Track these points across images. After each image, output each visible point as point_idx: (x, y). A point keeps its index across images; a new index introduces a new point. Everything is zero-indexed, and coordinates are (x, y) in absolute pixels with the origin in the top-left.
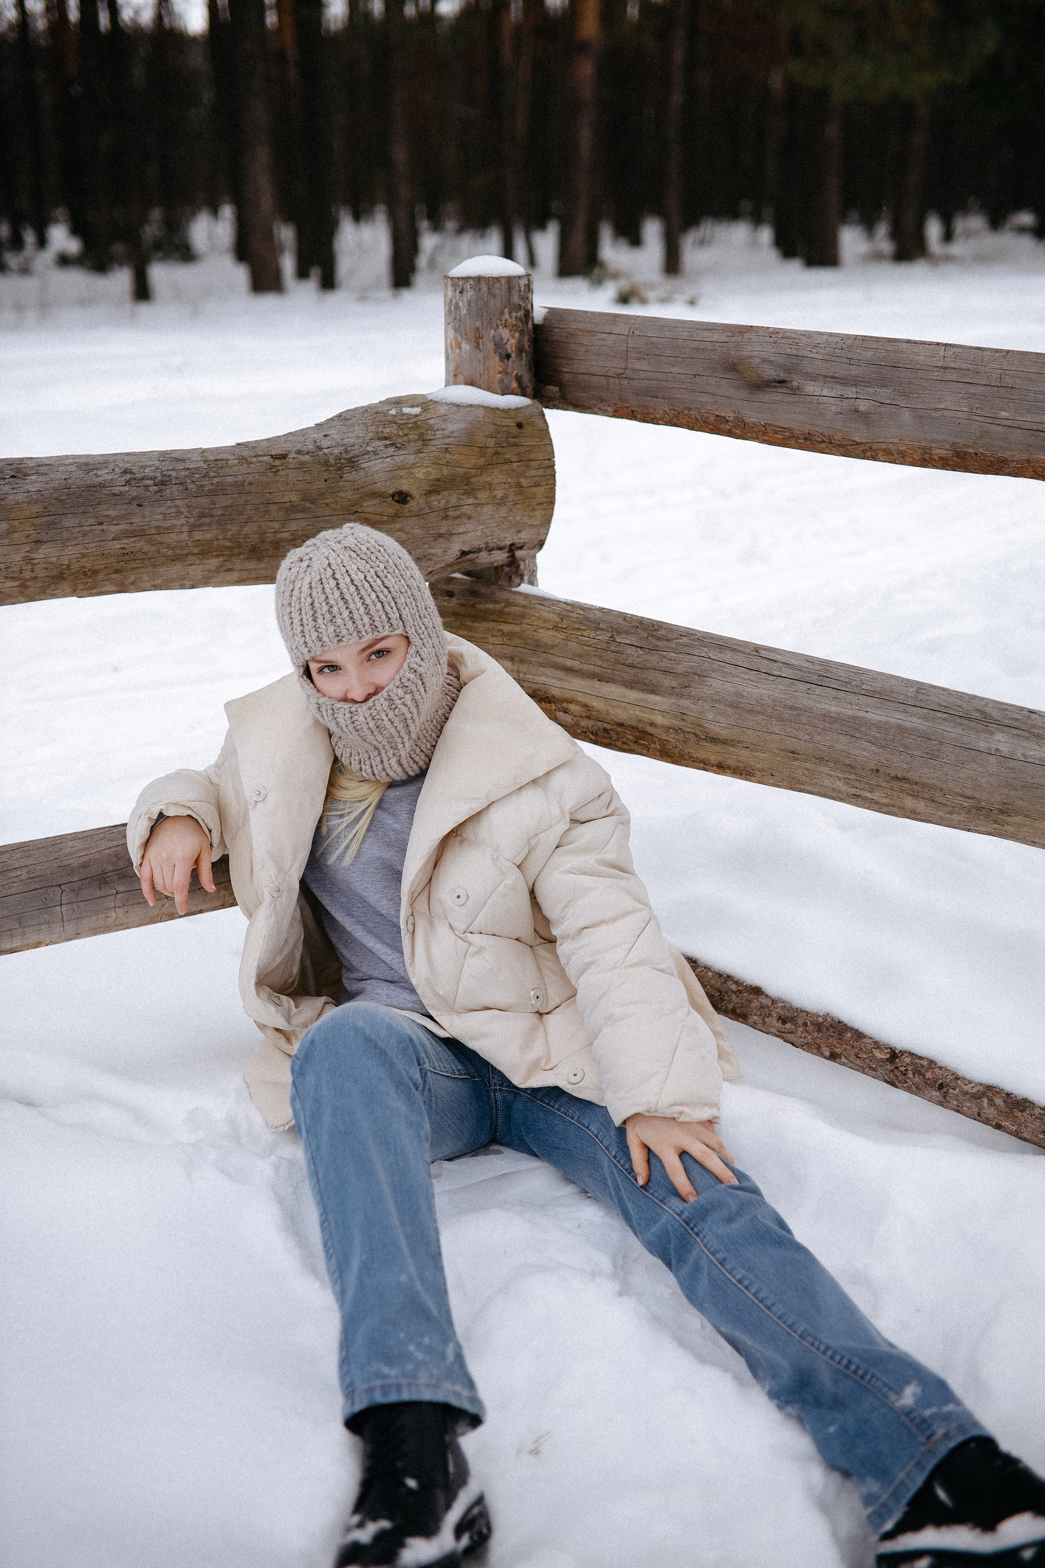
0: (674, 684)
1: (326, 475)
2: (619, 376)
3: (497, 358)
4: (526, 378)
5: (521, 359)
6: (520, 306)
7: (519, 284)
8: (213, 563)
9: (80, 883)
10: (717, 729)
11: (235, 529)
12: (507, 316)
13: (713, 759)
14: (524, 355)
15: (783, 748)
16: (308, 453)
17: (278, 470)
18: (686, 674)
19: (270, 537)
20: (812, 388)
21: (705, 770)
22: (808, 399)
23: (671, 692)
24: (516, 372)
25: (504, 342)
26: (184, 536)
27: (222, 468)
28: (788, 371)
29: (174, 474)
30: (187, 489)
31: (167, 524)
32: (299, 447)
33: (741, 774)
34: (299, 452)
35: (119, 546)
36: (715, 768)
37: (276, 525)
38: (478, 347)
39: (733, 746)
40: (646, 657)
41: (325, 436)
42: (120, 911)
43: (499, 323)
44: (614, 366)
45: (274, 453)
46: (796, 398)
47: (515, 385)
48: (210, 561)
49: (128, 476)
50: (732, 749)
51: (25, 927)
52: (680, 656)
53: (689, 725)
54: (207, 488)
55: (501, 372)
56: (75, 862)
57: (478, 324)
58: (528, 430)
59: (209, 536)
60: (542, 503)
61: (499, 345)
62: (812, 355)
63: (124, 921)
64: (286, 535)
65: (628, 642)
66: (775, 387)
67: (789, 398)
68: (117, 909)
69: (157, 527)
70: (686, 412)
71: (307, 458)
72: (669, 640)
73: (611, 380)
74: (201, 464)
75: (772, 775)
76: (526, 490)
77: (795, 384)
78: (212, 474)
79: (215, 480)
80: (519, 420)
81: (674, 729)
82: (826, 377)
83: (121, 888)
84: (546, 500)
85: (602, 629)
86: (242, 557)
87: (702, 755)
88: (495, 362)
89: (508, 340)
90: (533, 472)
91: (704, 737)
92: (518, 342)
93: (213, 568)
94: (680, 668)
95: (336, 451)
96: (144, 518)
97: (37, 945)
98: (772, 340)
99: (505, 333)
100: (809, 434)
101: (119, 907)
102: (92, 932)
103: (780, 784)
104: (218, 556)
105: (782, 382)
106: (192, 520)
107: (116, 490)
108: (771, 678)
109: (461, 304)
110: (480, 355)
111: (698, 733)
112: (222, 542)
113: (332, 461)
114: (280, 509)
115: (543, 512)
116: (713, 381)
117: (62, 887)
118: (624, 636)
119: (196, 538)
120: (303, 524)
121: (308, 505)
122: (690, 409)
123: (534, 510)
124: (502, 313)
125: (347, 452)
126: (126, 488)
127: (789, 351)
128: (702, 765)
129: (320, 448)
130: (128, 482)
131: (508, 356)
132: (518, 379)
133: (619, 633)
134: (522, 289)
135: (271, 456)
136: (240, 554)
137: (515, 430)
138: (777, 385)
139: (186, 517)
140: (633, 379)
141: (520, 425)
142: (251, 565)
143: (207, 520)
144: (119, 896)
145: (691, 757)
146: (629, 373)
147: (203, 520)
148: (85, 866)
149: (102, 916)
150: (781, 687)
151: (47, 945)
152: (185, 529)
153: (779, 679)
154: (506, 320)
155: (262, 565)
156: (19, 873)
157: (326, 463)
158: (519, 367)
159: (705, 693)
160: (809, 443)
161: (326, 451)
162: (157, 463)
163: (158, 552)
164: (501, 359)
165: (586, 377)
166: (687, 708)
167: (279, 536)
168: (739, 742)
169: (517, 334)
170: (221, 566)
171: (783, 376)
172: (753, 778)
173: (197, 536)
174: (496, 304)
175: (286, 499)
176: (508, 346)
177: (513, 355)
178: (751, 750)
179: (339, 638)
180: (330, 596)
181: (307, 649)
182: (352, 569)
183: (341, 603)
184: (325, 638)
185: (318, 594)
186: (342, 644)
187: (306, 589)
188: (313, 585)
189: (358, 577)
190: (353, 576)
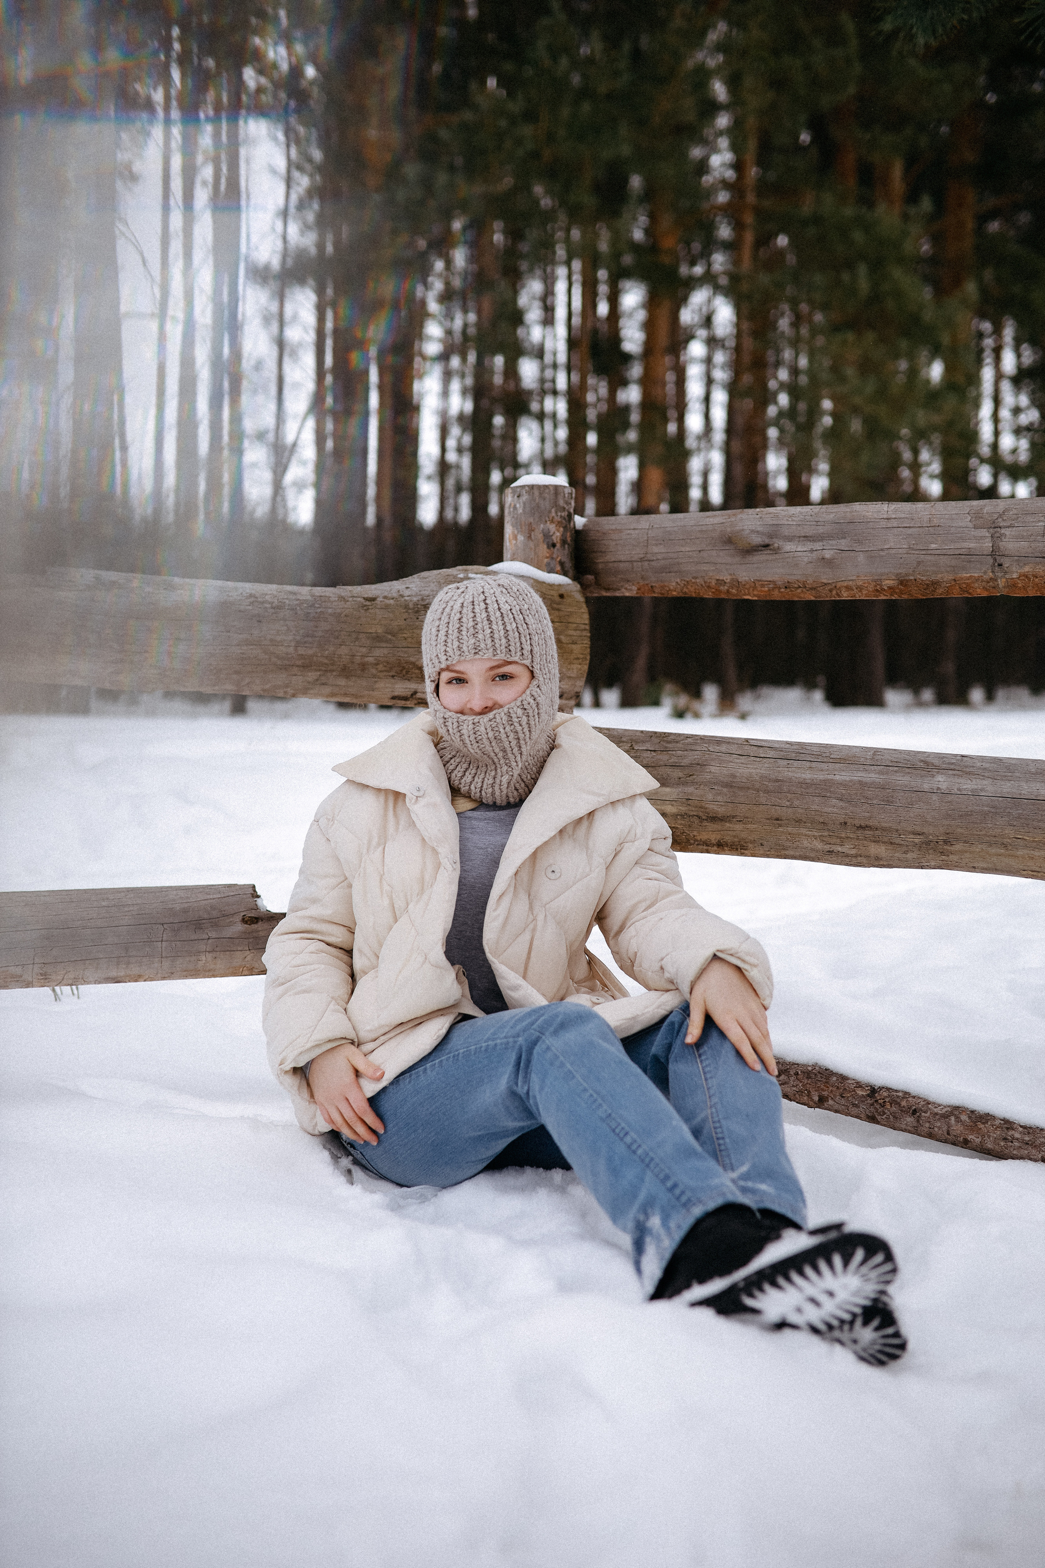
0: (681, 775)
1: (405, 616)
2: (641, 560)
3: (545, 546)
4: (568, 565)
5: (564, 548)
6: (564, 508)
7: (564, 492)
8: (312, 676)
9: (180, 925)
10: (715, 808)
11: (332, 649)
12: (553, 514)
13: (714, 838)
14: (566, 546)
15: (769, 817)
16: (393, 599)
17: (368, 609)
18: (691, 765)
19: (358, 659)
20: (789, 547)
21: (708, 852)
22: (787, 555)
23: (680, 782)
24: (559, 558)
25: (551, 534)
26: (291, 650)
27: (325, 602)
28: (771, 536)
29: (287, 602)
30: (296, 614)
31: (279, 638)
32: (386, 594)
33: (737, 849)
34: (385, 597)
35: (239, 651)
36: (715, 848)
37: (364, 650)
38: (530, 537)
39: (730, 822)
40: (659, 757)
41: (407, 588)
42: (209, 956)
43: (547, 519)
44: (637, 553)
45: (366, 596)
46: (777, 556)
47: (558, 568)
48: (310, 674)
49: (252, 599)
50: (728, 825)
51: (130, 956)
52: (685, 752)
53: (693, 809)
54: (312, 615)
55: (547, 558)
56: (178, 907)
57: (531, 520)
58: (567, 600)
59: (310, 652)
60: (578, 659)
61: (547, 535)
62: (789, 523)
63: (212, 966)
64: (370, 660)
65: (645, 748)
66: (761, 550)
67: (770, 557)
68: (207, 953)
69: (271, 640)
70: (693, 580)
71: (392, 602)
72: (677, 742)
73: (635, 564)
74: (309, 598)
75: (762, 845)
76: (565, 645)
77: (776, 545)
78: (317, 606)
79: (319, 610)
80: (561, 592)
81: (681, 815)
82: (800, 537)
83: (213, 934)
84: (582, 656)
85: (624, 742)
86: (334, 673)
87: (704, 836)
88: (543, 549)
89: (554, 533)
90: (571, 632)
91: (704, 817)
92: (562, 535)
93: (310, 679)
94: (685, 762)
95: (415, 599)
96: (261, 631)
97: (137, 978)
98: (758, 516)
99: (552, 528)
100: (788, 582)
101: (209, 952)
102: (185, 973)
103: (768, 853)
104: (316, 670)
105: (766, 546)
106: (298, 638)
107: (242, 608)
108: (758, 759)
109: (518, 506)
110: (531, 544)
111: (701, 814)
112: (321, 659)
113: (411, 606)
114: (368, 638)
115: (579, 666)
116: (714, 553)
117: (165, 926)
118: (641, 744)
119: (300, 652)
120: (386, 651)
121: (390, 637)
122: (696, 578)
123: (570, 663)
124: (550, 512)
125: (423, 600)
126: (250, 608)
127: (771, 522)
128: (705, 847)
129: (402, 596)
130: (252, 603)
131: (554, 545)
132: (562, 564)
133: (637, 742)
134: (566, 495)
135: (364, 598)
136: (333, 671)
137: (557, 599)
138: (763, 549)
139: (294, 635)
140: (653, 561)
141: (561, 596)
142: (342, 682)
143: (310, 639)
144: (210, 941)
145: (696, 840)
146: (649, 556)
147: (306, 639)
148: (185, 911)
149: (193, 958)
150: (766, 765)
151: (145, 981)
152: (293, 644)
153: (765, 760)
154: (553, 517)
155: (351, 683)
156: (131, 908)
157: (406, 607)
158: (562, 554)
159: (705, 778)
160: (788, 590)
161: (406, 598)
162: (275, 593)
163: (270, 659)
164: (548, 547)
165: (616, 565)
166: (691, 794)
167: (366, 659)
168: (734, 817)
169: (562, 529)
170: (317, 680)
171: (767, 541)
172: (746, 852)
173: (301, 651)
174: (546, 504)
175: (373, 630)
176: (554, 538)
177: (558, 545)
178: (744, 824)
179: (477, 651)
180: (478, 615)
181: (445, 657)
182: (502, 600)
183: (486, 622)
184: (465, 648)
185: (467, 611)
186: (477, 656)
187: (457, 607)
188: (464, 605)
189: (505, 608)
190: (501, 605)
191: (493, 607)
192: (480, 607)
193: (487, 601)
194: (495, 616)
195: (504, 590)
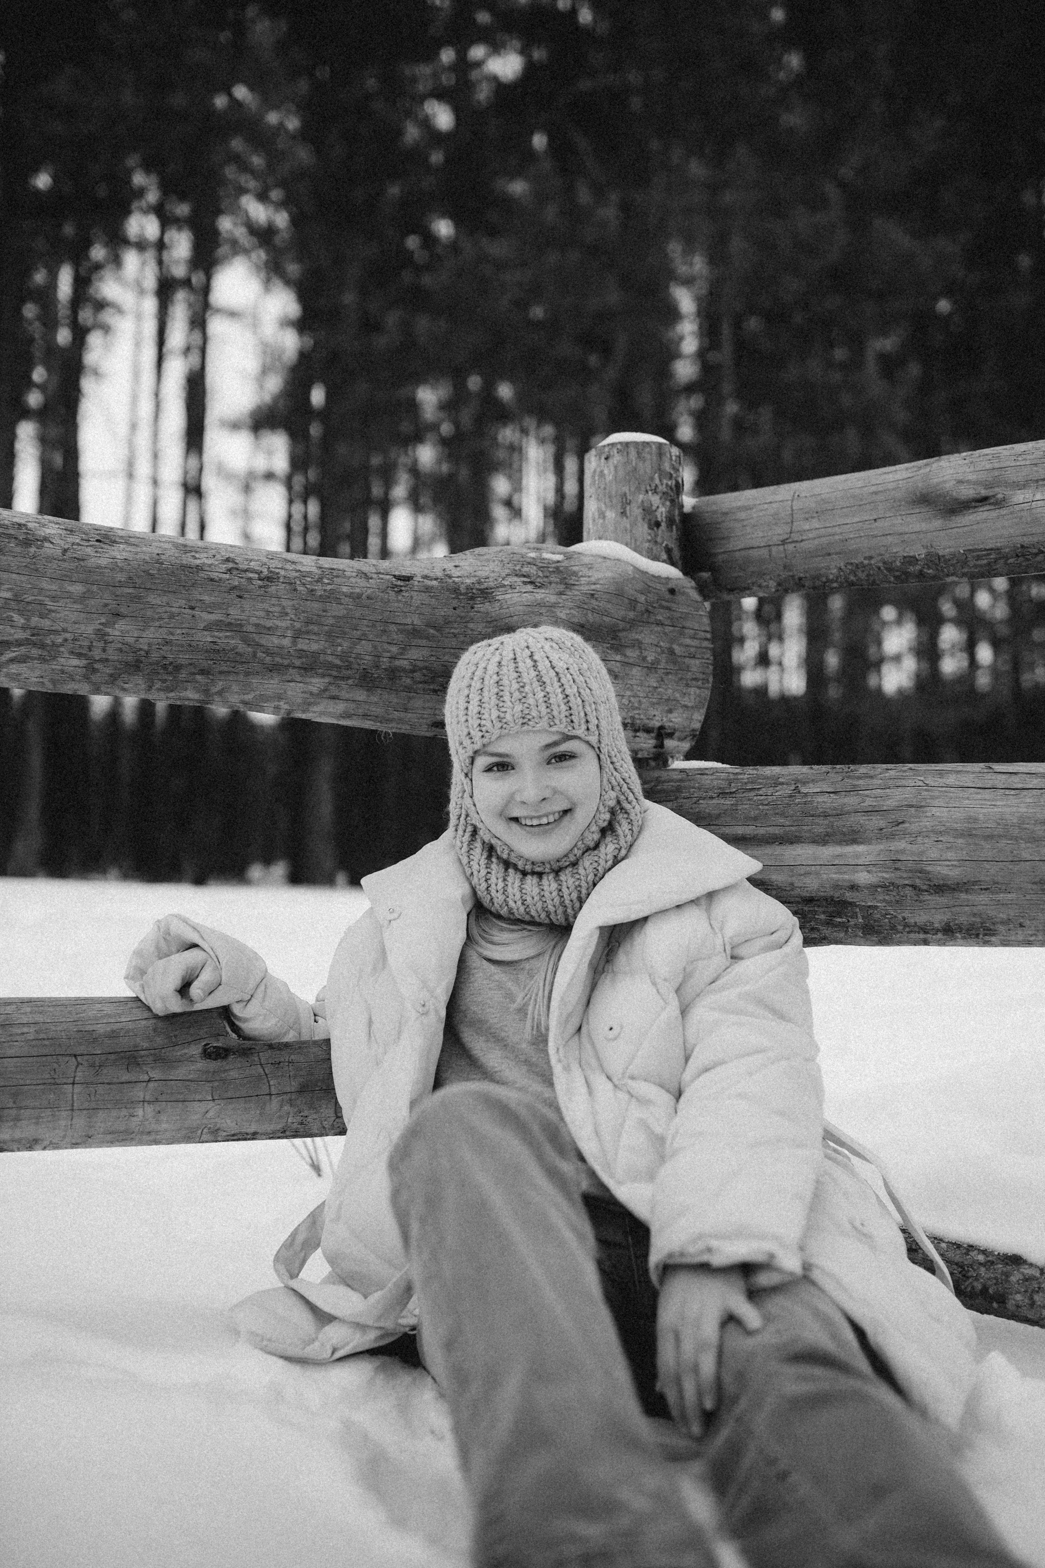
0: (882, 824)
1: (455, 603)
2: (784, 542)
3: (646, 526)
4: (676, 554)
5: (672, 531)
6: (671, 474)
7: (670, 453)
8: (317, 683)
9: (103, 1057)
10: (945, 871)
11: (346, 644)
12: (657, 481)
13: (939, 918)
14: (674, 527)
15: (1037, 879)
16: (436, 579)
17: (401, 591)
18: (898, 808)
19: (385, 662)
20: (1020, 496)
21: (926, 943)
22: (1017, 508)
23: (882, 835)
24: (665, 542)
25: (654, 508)
26: (286, 642)
27: (337, 577)
28: (988, 486)
29: (282, 573)
30: (295, 590)
31: (269, 624)
32: (426, 572)
33: (977, 935)
34: (426, 577)
35: (209, 639)
36: (940, 935)
37: (394, 649)
38: (623, 513)
39: (967, 891)
40: (846, 800)
41: (456, 566)
42: (149, 1109)
43: (648, 488)
44: (780, 531)
45: (397, 573)
46: (1003, 512)
47: (664, 556)
48: (314, 680)
49: (231, 565)
50: (963, 896)
51: (21, 1108)
52: (888, 790)
53: (905, 875)
54: (319, 593)
55: (649, 541)
56: (101, 1029)
57: (625, 489)
58: (679, 598)
59: (315, 647)
60: (696, 679)
61: (648, 511)
62: (1018, 464)
63: (154, 1126)
64: (404, 663)
65: (818, 790)
66: (975, 507)
67: (994, 514)
68: (146, 1104)
69: (257, 625)
70: (866, 562)
71: (435, 583)
72: (872, 777)
73: (774, 549)
74: (314, 569)
75: (1021, 925)
76: (679, 659)
77: (1000, 496)
78: (326, 581)
79: (329, 587)
80: (670, 586)
81: (884, 886)
82: (1037, 481)
83: (155, 1074)
84: (701, 676)
85: (782, 784)
86: (350, 682)
87: (921, 918)
88: (643, 530)
89: (658, 507)
90: (688, 641)
91: (925, 887)
92: (669, 512)
93: (315, 690)
94: (890, 803)
95: (468, 581)
96: (243, 611)
97: (31, 1145)
98: (966, 462)
99: (655, 500)
100: (1022, 546)
101: (149, 1102)
102: (109, 1137)
103: (1032, 939)
104: (323, 676)
105: (984, 500)
106: (298, 625)
107: (214, 575)
108: (1013, 792)
109: (606, 472)
110: (626, 523)
111: (918, 882)
112: (329, 658)
113: (463, 590)
114: (401, 631)
115: (698, 691)
116: (899, 520)
117: (79, 1058)
118: (811, 785)
119: (300, 646)
120: (425, 652)
121: (432, 631)
122: (871, 558)
123: (687, 685)
124: (652, 479)
125: (479, 583)
126: (227, 576)
127: (988, 466)
128: (922, 936)
129: (450, 577)
130: (230, 571)
131: (658, 524)
132: (668, 551)
133: (804, 783)
134: (674, 458)
135: (395, 576)
136: (349, 678)
137: (668, 596)
138: (977, 504)
139: (291, 619)
140: (802, 541)
141: (672, 591)
142: (361, 695)
143: (315, 628)
144: (151, 1085)
145: (906, 925)
146: (795, 536)
147: (311, 627)
148: (113, 1035)
149: (124, 1112)
150: (1028, 800)
151: (44, 1148)
152: (289, 633)
153: (1025, 792)
154: (656, 486)
155: (374, 699)
156: (25, 1030)
157: (456, 590)
158: (668, 537)
159: (926, 827)
160: (1021, 559)
161: (456, 579)
162: (265, 560)
163: (255, 655)
164: (650, 528)
165: (743, 553)
166: (903, 851)
167: (397, 663)
168: (975, 883)
169: (668, 503)
170: (325, 690)
171: (984, 492)
172: (993, 939)
173: (302, 645)
174: (646, 468)
175: (409, 621)
176: (658, 514)
177: (663, 524)
178: (993, 893)
179: (525, 721)
180: (524, 675)
181: (480, 734)
182: (554, 657)
183: (536, 684)
184: (508, 717)
185: (508, 671)
186: (526, 727)
187: (492, 668)
188: (503, 663)
189: (561, 666)
190: (555, 663)
191: (543, 665)
192: (525, 665)
193: (535, 658)
194: (549, 676)
195: (554, 645)
